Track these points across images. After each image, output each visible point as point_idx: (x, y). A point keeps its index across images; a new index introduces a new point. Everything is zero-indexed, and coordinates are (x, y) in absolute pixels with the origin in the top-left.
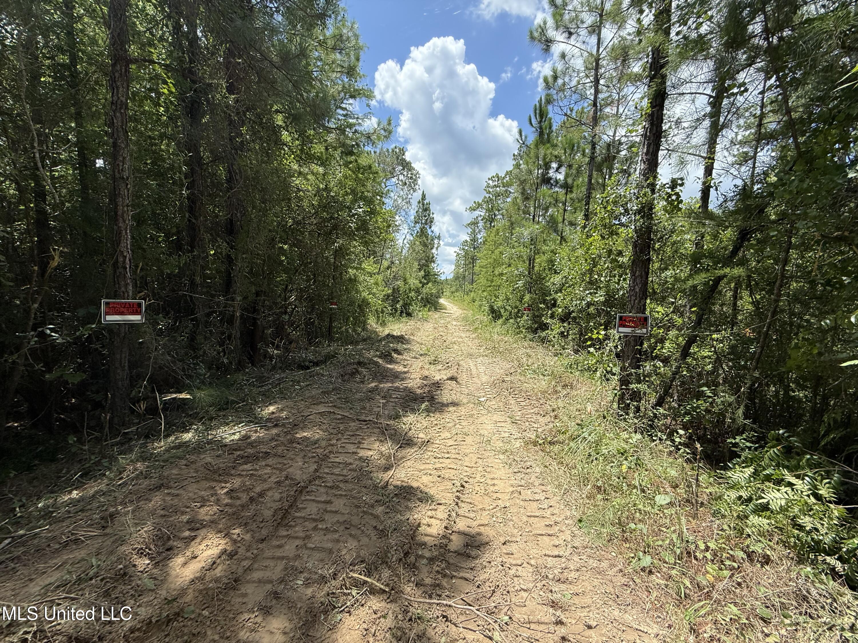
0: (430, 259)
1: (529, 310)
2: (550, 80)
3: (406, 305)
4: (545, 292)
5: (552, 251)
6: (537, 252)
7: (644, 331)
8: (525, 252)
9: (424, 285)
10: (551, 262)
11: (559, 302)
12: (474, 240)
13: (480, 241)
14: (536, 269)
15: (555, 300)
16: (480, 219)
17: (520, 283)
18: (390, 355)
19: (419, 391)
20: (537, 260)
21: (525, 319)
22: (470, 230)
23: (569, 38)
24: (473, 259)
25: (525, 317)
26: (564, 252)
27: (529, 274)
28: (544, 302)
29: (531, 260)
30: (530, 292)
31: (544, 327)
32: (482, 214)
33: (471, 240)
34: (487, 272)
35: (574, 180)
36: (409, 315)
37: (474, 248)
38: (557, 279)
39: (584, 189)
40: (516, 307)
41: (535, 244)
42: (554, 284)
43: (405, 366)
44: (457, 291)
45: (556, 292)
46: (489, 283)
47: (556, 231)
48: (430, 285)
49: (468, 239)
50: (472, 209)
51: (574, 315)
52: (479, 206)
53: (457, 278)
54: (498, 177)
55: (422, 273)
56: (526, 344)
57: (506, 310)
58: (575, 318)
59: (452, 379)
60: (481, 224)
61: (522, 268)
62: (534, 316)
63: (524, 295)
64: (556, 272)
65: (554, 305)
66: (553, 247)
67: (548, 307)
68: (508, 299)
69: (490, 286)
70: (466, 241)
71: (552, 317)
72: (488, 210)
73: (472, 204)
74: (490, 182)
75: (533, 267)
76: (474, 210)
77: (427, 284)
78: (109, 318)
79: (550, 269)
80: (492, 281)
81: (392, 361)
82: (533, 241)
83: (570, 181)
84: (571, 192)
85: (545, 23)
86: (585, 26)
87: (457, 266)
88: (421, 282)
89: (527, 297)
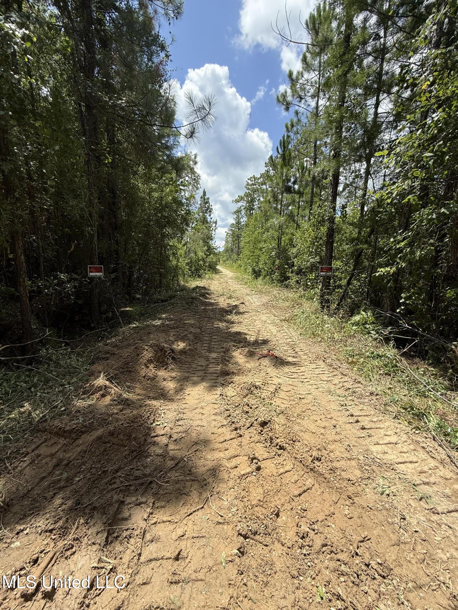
0: (210, 238)
1: (279, 269)
2: (289, 126)
3: (197, 270)
4: (287, 258)
5: (292, 234)
6: (283, 233)
7: (331, 273)
8: (276, 234)
9: (207, 256)
10: (291, 240)
11: (295, 264)
12: (238, 223)
13: (242, 223)
14: (282, 244)
15: (293, 263)
16: (242, 208)
17: (273, 253)
18: (204, 295)
19: (227, 309)
20: (283, 239)
21: (276, 275)
22: (235, 216)
23: (300, 101)
24: (238, 237)
25: (276, 274)
26: (298, 234)
27: (278, 247)
28: (287, 264)
29: (279, 239)
30: (279, 259)
31: (288, 278)
32: (244, 205)
33: (237, 223)
34: (249, 246)
35: (304, 189)
36: (199, 276)
37: (239, 229)
38: (294, 250)
39: (309, 196)
40: (271, 268)
41: (282, 229)
42: (293, 253)
43: (215, 300)
44: (227, 259)
45: (294, 258)
46: (252, 254)
47: (294, 221)
48: (212, 256)
49: (234, 222)
50: (237, 201)
51: (304, 270)
52: (241, 198)
53: (226, 251)
54: (254, 178)
55: (206, 248)
56: (277, 289)
57: (265, 270)
58: (304, 272)
59: (243, 303)
60: (243, 212)
61: (274, 244)
62: (281, 273)
63: (275, 261)
64: (294, 247)
65: (293, 266)
66: (292, 231)
67: (289, 267)
68: (266, 264)
69: (252, 256)
70: (233, 224)
71: (292, 272)
72: (248, 202)
73: (236, 197)
74: (249, 181)
75: (281, 243)
76: (239, 202)
77: (210, 255)
78: (91, 274)
79: (290, 245)
80: (254, 252)
81: (207, 298)
82: (281, 227)
83: (302, 190)
84: (302, 196)
85: (286, 92)
86: (309, 94)
87: (227, 242)
88: (205, 254)
89: (277, 262)
